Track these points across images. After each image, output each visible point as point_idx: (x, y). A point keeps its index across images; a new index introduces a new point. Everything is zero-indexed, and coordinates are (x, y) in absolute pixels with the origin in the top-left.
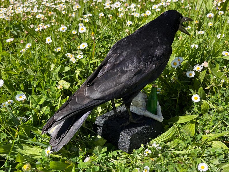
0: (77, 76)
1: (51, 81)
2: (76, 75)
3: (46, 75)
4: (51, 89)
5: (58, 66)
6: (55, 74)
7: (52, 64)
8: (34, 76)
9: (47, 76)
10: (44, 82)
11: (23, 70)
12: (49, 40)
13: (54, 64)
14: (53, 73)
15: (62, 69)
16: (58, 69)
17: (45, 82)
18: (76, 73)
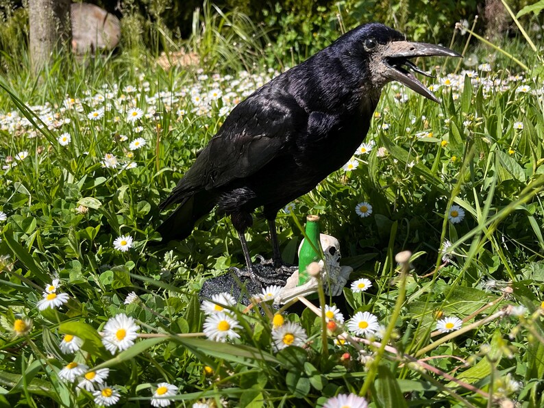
0: (121, 197)
1: (64, 202)
2: (118, 195)
3: (53, 194)
4: (63, 215)
5: (81, 179)
6: (73, 189)
7: (70, 174)
8: (28, 196)
9: (56, 195)
10: (49, 207)
11: (6, 184)
12: (65, 140)
13: (73, 174)
14: (68, 189)
15: (90, 180)
16: (80, 184)
17: (52, 207)
18: (120, 191)
